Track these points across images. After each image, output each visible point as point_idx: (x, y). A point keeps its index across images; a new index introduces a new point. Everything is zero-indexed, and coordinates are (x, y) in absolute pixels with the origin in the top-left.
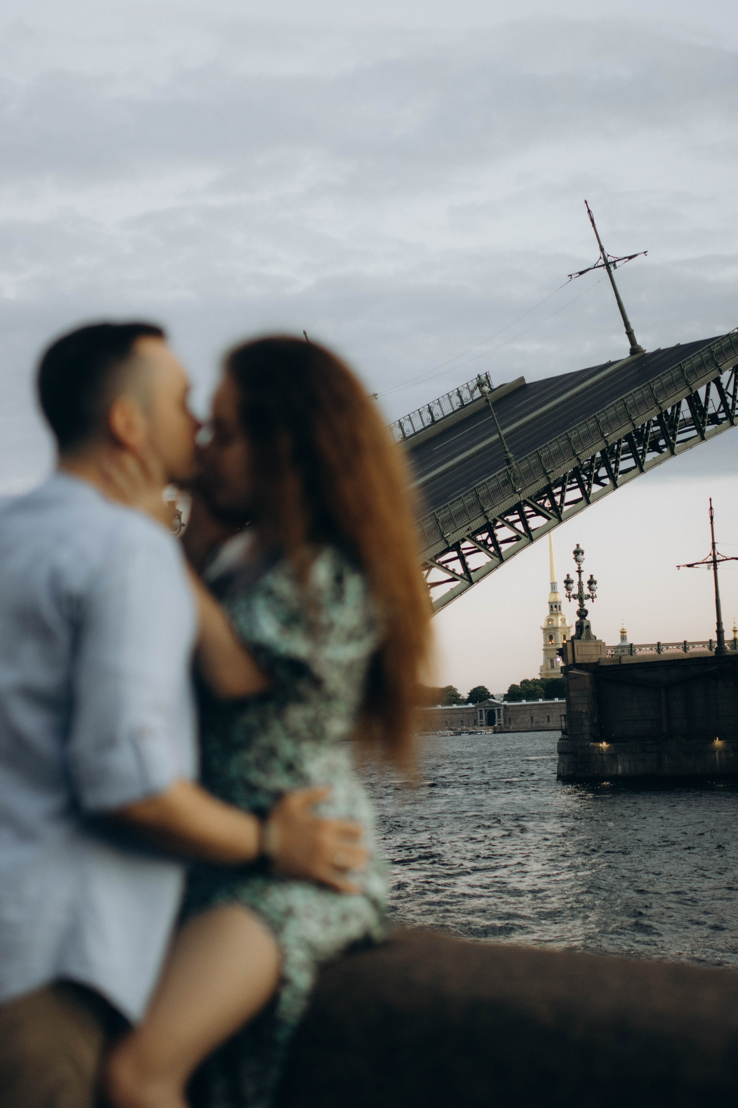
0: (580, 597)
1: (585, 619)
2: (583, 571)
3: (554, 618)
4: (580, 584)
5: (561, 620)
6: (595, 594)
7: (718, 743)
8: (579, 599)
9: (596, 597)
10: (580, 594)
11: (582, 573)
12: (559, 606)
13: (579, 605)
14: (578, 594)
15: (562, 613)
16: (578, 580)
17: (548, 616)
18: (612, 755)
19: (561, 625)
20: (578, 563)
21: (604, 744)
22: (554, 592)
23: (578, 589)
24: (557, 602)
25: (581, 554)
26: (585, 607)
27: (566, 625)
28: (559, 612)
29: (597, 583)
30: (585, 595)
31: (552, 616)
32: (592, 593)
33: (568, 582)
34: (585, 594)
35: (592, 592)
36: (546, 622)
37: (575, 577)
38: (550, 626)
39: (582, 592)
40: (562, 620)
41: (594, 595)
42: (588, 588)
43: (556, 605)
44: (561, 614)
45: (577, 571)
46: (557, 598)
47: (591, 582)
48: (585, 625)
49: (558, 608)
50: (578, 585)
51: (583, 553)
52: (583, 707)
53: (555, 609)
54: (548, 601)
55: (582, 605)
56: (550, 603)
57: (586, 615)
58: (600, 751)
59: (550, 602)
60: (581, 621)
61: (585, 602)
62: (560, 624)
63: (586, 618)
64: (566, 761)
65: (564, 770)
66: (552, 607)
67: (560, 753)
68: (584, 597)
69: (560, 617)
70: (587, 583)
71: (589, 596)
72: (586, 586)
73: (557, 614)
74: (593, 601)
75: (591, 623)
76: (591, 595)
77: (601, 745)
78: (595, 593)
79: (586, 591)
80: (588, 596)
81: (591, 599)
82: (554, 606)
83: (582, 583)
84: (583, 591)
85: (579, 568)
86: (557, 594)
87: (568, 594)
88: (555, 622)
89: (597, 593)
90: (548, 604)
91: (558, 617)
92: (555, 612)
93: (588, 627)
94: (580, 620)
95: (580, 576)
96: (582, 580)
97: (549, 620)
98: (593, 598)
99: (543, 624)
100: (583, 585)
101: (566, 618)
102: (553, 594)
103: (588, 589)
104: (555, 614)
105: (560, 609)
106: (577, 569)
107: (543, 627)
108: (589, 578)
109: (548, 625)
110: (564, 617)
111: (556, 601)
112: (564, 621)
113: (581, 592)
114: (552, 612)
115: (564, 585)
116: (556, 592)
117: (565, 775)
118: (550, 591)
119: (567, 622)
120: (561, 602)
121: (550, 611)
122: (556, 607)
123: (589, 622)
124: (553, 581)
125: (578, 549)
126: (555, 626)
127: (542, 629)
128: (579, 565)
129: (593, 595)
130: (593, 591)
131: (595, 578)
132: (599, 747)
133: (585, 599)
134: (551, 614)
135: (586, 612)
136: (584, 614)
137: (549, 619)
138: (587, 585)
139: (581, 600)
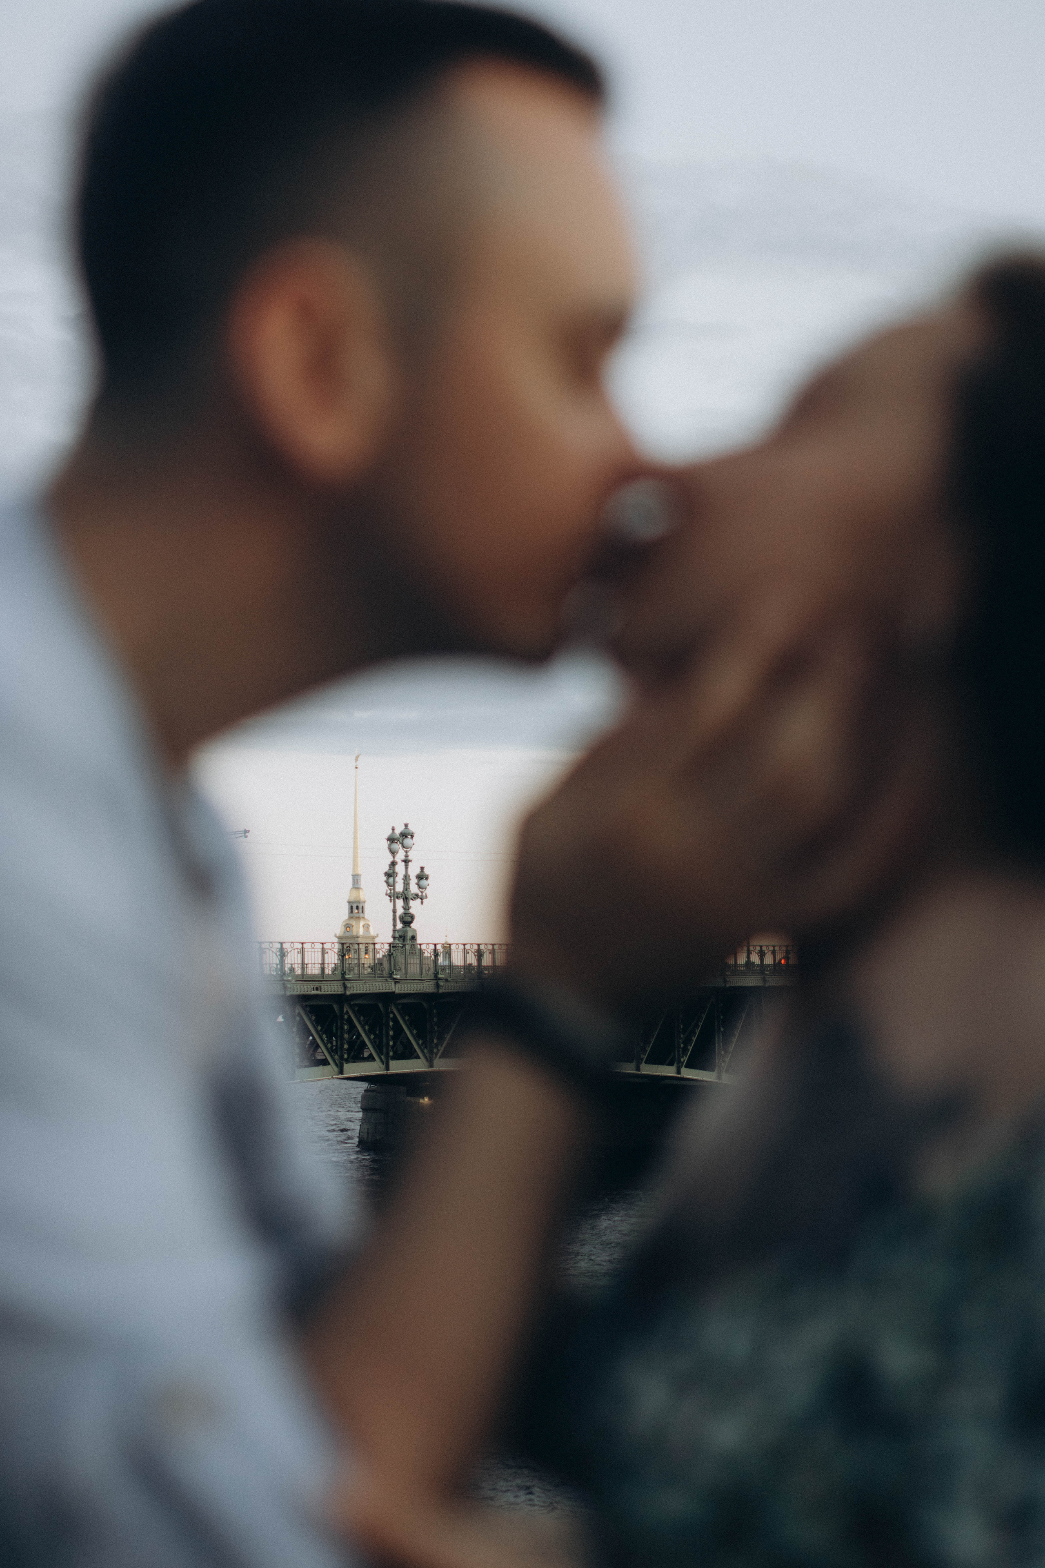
0: (405, 897)
1: (410, 927)
2: (411, 861)
3: (353, 923)
4: (406, 878)
5: (363, 926)
6: (426, 894)
8: (403, 899)
9: (426, 897)
10: (406, 892)
11: (410, 863)
12: (363, 907)
13: (403, 907)
14: (403, 892)
15: (366, 917)
16: (403, 872)
17: (346, 920)
19: (363, 933)
20: (405, 849)
21: (426, 1099)
22: (356, 888)
23: (403, 885)
24: (359, 902)
25: (410, 837)
26: (411, 911)
27: (370, 933)
28: (361, 915)
29: (429, 878)
30: (412, 894)
31: (352, 920)
32: (422, 892)
33: (390, 874)
34: (412, 892)
35: (421, 890)
36: (343, 929)
38: (348, 934)
39: (408, 890)
40: (365, 926)
41: (424, 894)
42: (417, 884)
43: (359, 905)
44: (364, 918)
45: (403, 861)
46: (359, 896)
48: (409, 935)
49: (360, 910)
50: (403, 879)
51: (412, 836)
53: (356, 911)
54: (347, 900)
55: (406, 907)
56: (349, 902)
57: (411, 922)
58: (420, 1109)
59: (351, 900)
60: (405, 929)
61: (412, 903)
62: (361, 932)
63: (412, 925)
64: (372, 1121)
65: (368, 1133)
66: (352, 907)
67: (364, 1110)
68: (411, 897)
69: (362, 923)
70: (415, 878)
71: (417, 895)
72: (413, 881)
73: (358, 918)
74: (422, 903)
75: (417, 932)
76: (420, 894)
77: (421, 1101)
78: (425, 892)
79: (414, 889)
80: (415, 895)
81: (419, 900)
82: (354, 907)
83: (409, 877)
84: (409, 888)
85: (406, 856)
86: (361, 891)
87: (389, 891)
88: (354, 929)
89: (427, 892)
90: (347, 904)
91: (360, 922)
92: (357, 915)
93: (413, 938)
94: (403, 927)
95: (407, 868)
96: (410, 873)
97: (348, 926)
98: (422, 899)
99: (339, 930)
100: (410, 880)
101: (370, 924)
102: (354, 889)
103: (416, 886)
104: (356, 917)
105: (363, 912)
106: (403, 858)
107: (338, 935)
108: (418, 871)
109: (344, 933)
110: (367, 923)
111: (358, 900)
112: (367, 927)
113: (406, 890)
114: (352, 915)
115: (385, 878)
116: (359, 888)
117: (370, 1140)
118: (351, 886)
119: (371, 929)
120: (364, 902)
121: (349, 914)
122: (357, 908)
123: (415, 931)
124: (355, 873)
125: (407, 831)
126: (355, 933)
127: (336, 937)
128: (406, 852)
129: (422, 895)
130: (423, 889)
131: (426, 871)
132: (419, 1103)
133: (412, 899)
134: (351, 918)
135: (412, 917)
136: (409, 919)
137: (348, 924)
138: (416, 881)
139: (406, 899)
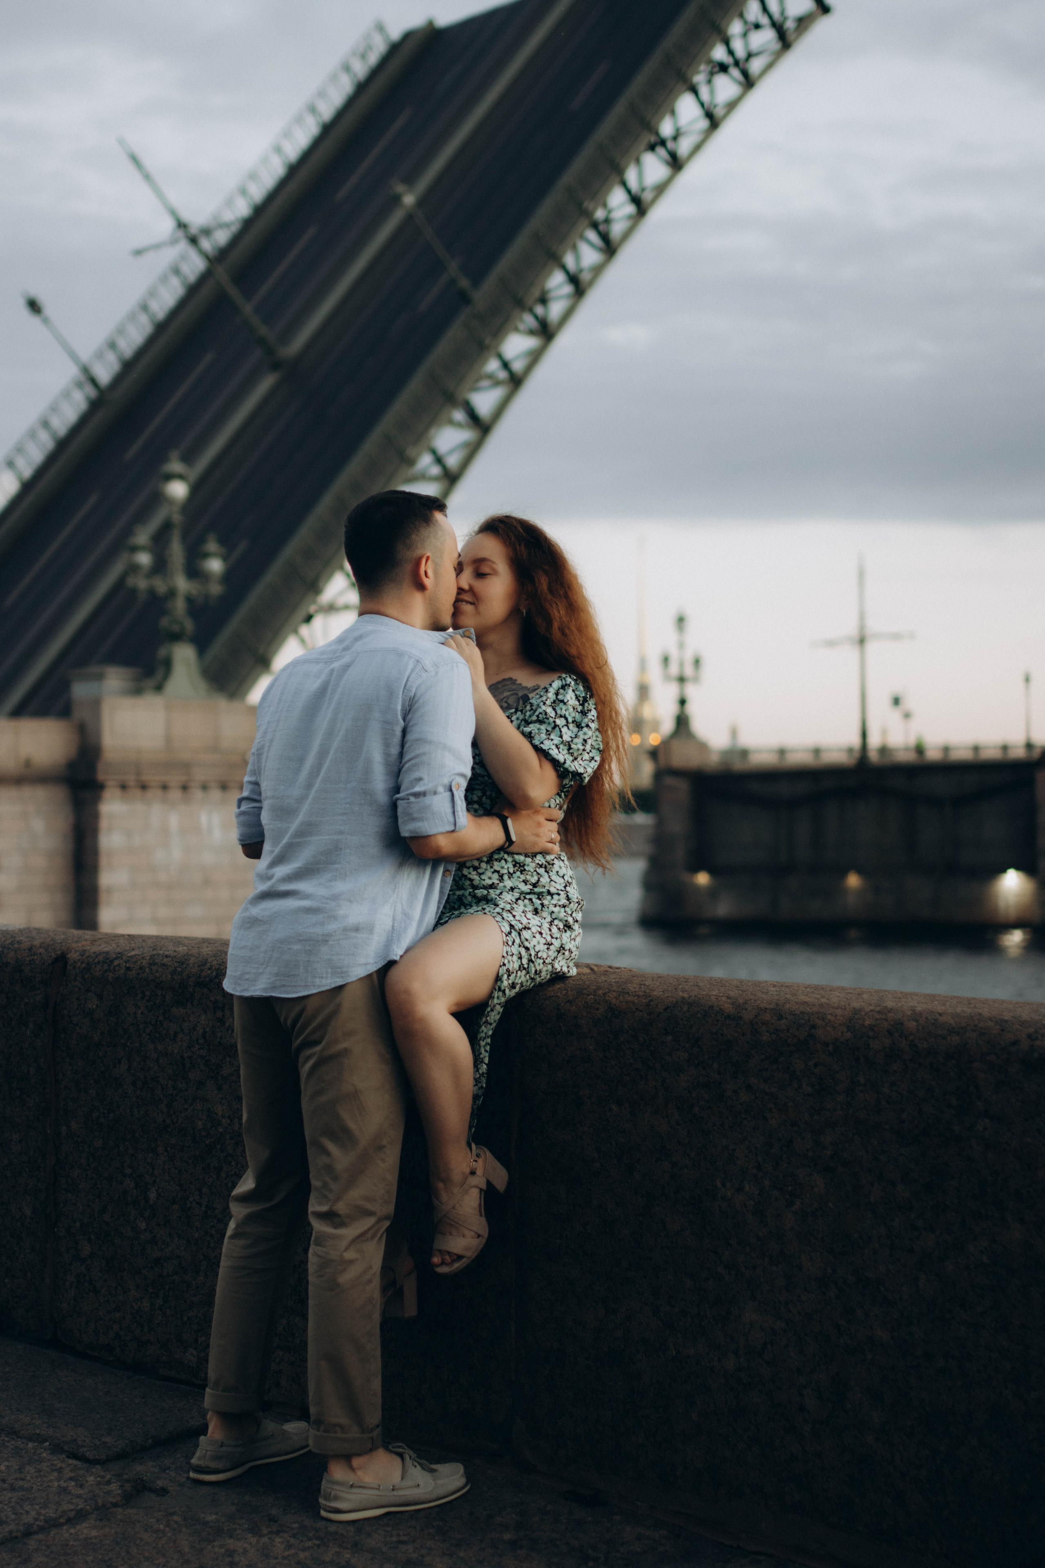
0: (682, 680)
1: (686, 711)
2: (686, 645)
3: (641, 704)
4: (682, 662)
6: (702, 677)
7: (853, 881)
8: (679, 682)
9: (702, 680)
10: (681, 676)
11: (685, 648)
12: (650, 688)
13: (678, 690)
14: (679, 675)
15: (654, 700)
16: (679, 657)
18: (712, 892)
20: (680, 634)
21: (703, 876)
23: (678, 669)
24: (647, 683)
25: (685, 622)
26: (687, 694)
30: (688, 678)
33: (666, 660)
34: (688, 676)
35: (697, 674)
37: (674, 654)
39: (684, 673)
41: (700, 677)
42: (692, 668)
45: (678, 645)
46: (647, 677)
47: (697, 662)
48: (686, 719)
50: (678, 663)
51: (687, 621)
52: (678, 825)
55: (682, 690)
57: (687, 705)
58: (697, 888)
59: (638, 682)
60: (680, 713)
61: (687, 686)
63: (687, 709)
64: (652, 896)
65: (647, 910)
66: (639, 689)
67: (646, 884)
68: (686, 680)
71: (692, 678)
72: (689, 665)
76: (696, 677)
77: (698, 877)
78: (701, 675)
81: (694, 683)
82: (642, 689)
83: (684, 661)
85: (682, 641)
86: (649, 673)
87: (664, 675)
88: (642, 711)
89: (703, 674)
93: (689, 722)
95: (682, 653)
96: (685, 657)
98: (697, 682)
100: (685, 663)
103: (692, 670)
104: (644, 699)
105: (650, 694)
106: (679, 642)
108: (693, 656)
110: (656, 706)
111: (645, 680)
112: (655, 710)
113: (682, 674)
114: (640, 696)
115: (660, 662)
116: (647, 670)
118: (638, 668)
119: (662, 712)
120: (652, 683)
123: (690, 714)
125: (682, 616)
128: (682, 637)
129: (698, 678)
130: (698, 672)
131: (701, 656)
132: (696, 880)
133: (687, 682)
135: (688, 700)
138: (691, 664)
139: (682, 683)
